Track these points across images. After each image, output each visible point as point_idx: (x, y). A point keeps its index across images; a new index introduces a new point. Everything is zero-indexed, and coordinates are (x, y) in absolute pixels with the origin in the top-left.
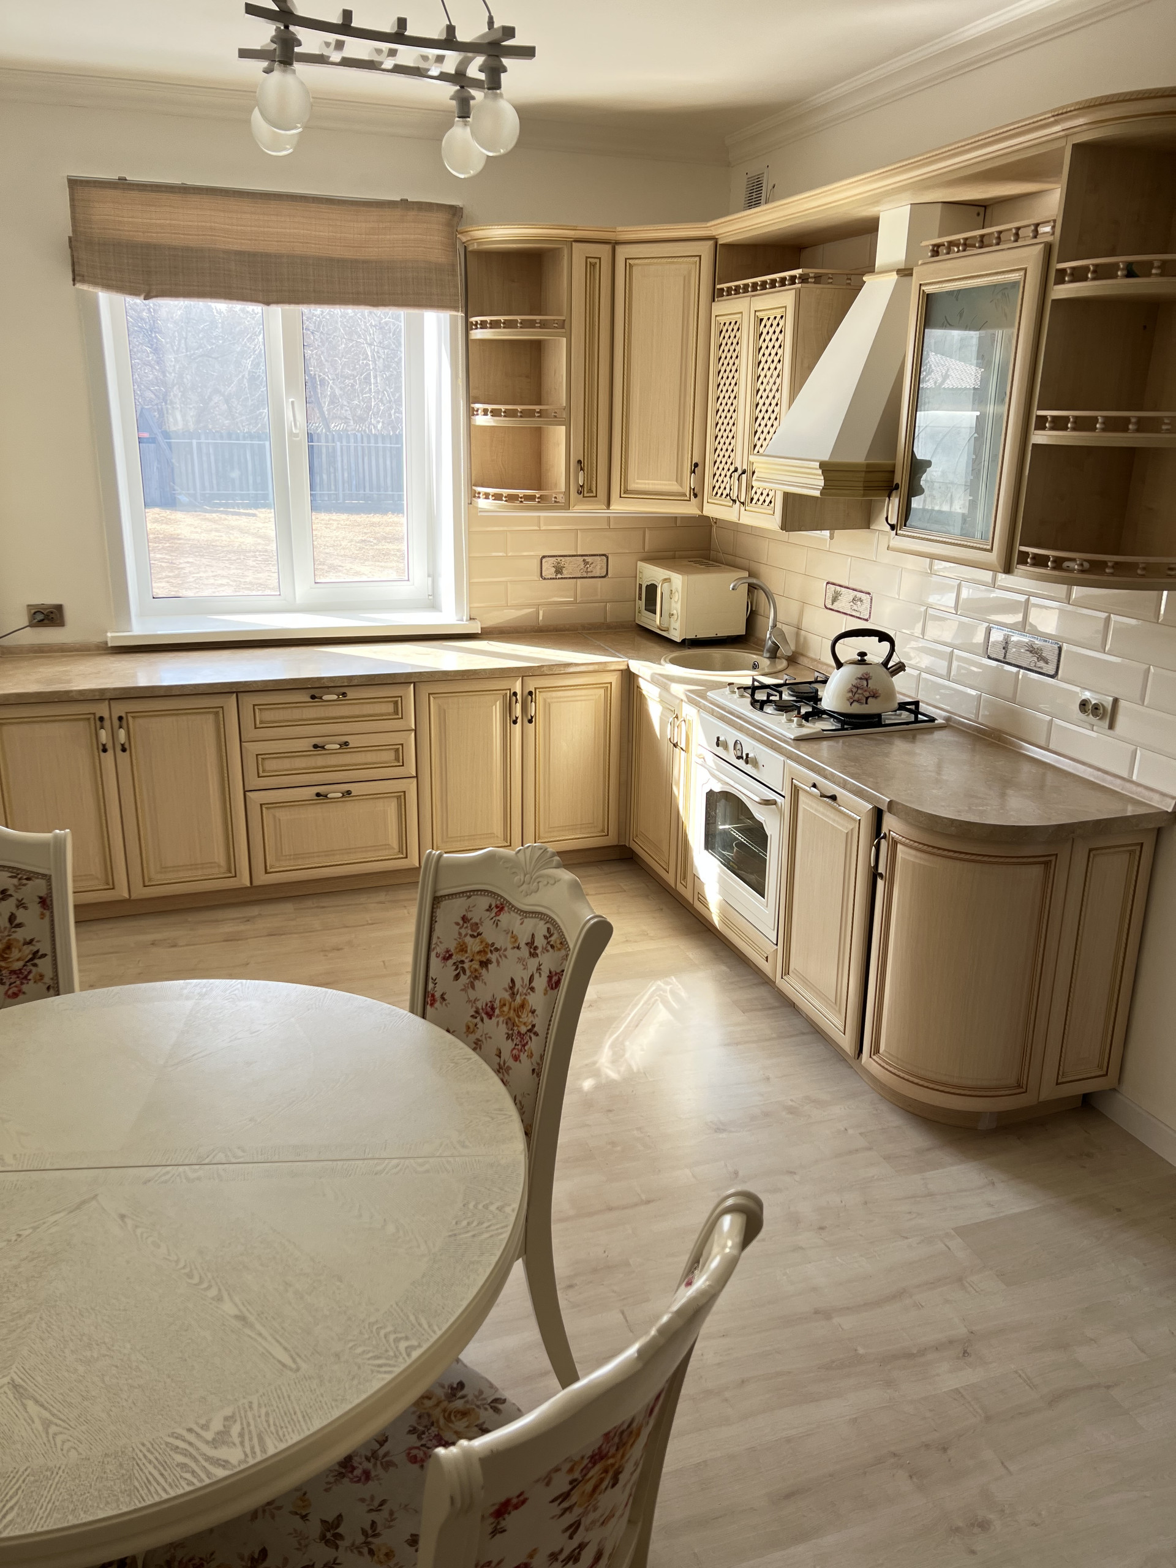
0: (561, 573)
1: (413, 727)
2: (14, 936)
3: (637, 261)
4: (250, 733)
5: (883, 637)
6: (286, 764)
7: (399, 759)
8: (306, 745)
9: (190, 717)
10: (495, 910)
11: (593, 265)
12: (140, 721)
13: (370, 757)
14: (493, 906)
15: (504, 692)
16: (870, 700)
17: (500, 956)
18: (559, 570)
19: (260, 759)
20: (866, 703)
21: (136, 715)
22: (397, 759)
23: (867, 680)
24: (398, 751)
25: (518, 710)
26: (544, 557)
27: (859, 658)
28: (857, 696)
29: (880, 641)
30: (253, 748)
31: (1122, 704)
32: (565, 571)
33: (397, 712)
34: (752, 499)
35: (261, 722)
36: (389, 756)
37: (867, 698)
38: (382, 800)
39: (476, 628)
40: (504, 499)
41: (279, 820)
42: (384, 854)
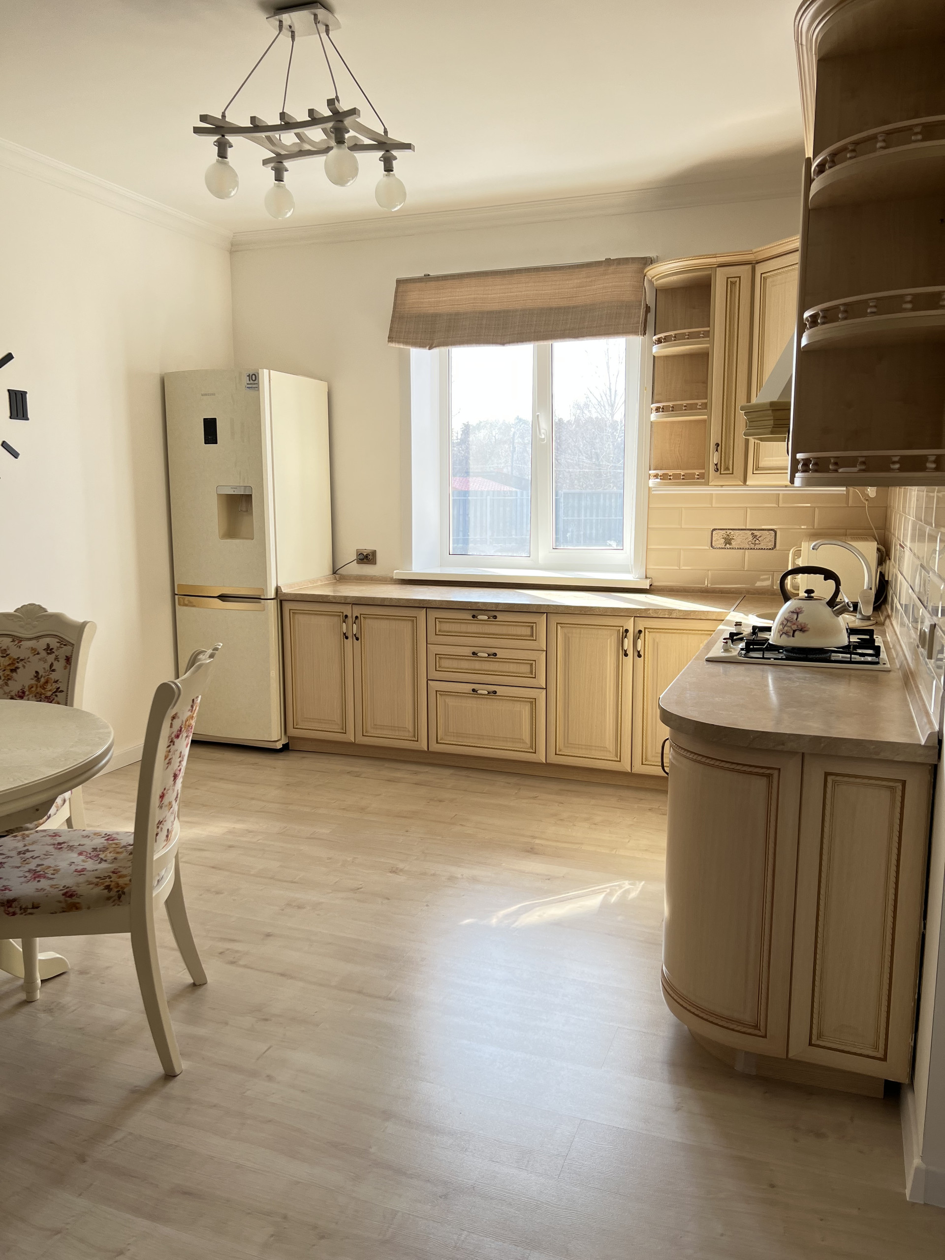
0: (730, 544)
1: (545, 649)
3: (768, 274)
4: (432, 638)
5: (829, 575)
6: (454, 664)
7: (534, 672)
8: (468, 651)
9: (397, 622)
11: (733, 283)
12: (368, 621)
13: (512, 668)
15: (618, 628)
18: (728, 541)
19: (438, 658)
21: (366, 616)
22: (531, 673)
23: (798, 614)
24: (532, 664)
25: (628, 644)
26: (714, 530)
27: (806, 595)
28: (786, 628)
30: (434, 649)
32: (733, 542)
33: (533, 635)
35: (439, 631)
36: (525, 669)
38: (519, 703)
39: (646, 585)
41: (448, 705)
42: (518, 746)
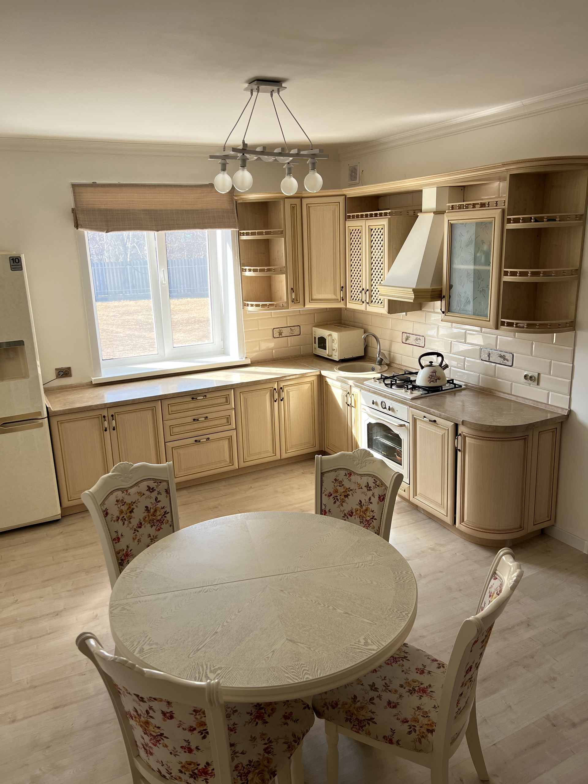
0: (281, 335)
1: (233, 407)
2: (158, 506)
3: (312, 205)
4: (167, 417)
5: (439, 355)
6: (182, 429)
7: (229, 422)
8: (190, 419)
9: (141, 412)
10: (348, 475)
11: (294, 207)
12: (120, 416)
13: (217, 422)
14: (347, 474)
15: (271, 388)
16: (437, 380)
17: (353, 492)
18: (280, 334)
19: (171, 428)
20: (436, 382)
21: (119, 413)
22: (228, 422)
23: (435, 372)
24: (228, 419)
25: (276, 396)
26: (274, 329)
27: (430, 364)
28: (432, 379)
29: (438, 357)
30: (168, 423)
31: (542, 375)
32: (283, 334)
33: (227, 401)
34: (372, 301)
35: (171, 411)
36: (224, 421)
37: (436, 380)
38: (222, 441)
39: (248, 362)
40: (261, 306)
41: (180, 454)
42: (223, 464)
